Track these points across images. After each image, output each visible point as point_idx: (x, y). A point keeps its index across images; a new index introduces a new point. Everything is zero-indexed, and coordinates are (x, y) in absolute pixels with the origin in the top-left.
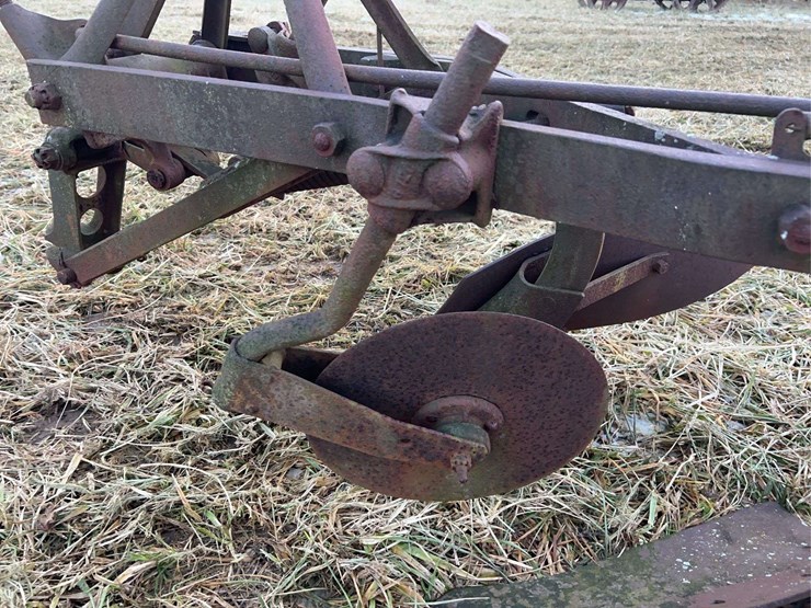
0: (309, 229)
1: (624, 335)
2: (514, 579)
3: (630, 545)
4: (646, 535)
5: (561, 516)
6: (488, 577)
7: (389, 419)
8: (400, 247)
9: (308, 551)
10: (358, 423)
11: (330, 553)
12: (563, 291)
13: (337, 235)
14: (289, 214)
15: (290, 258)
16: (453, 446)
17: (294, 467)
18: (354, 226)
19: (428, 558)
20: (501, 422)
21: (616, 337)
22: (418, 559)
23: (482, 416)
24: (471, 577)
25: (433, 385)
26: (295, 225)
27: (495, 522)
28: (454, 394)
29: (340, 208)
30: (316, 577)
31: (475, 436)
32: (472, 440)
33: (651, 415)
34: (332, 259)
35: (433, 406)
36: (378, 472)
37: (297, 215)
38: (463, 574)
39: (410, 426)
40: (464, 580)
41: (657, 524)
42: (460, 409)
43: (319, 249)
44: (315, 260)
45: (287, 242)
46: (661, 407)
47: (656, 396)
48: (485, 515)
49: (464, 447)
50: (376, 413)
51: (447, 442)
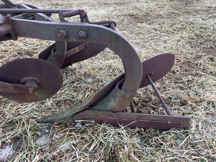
0: (14, 48)
1: (90, 62)
2: (56, 113)
3: (81, 102)
4: (85, 100)
5: (66, 100)
6: (50, 114)
7: (10, 84)
8: (39, 50)
9: (7, 117)
10: (4, 86)
11: (13, 117)
12: (61, 53)
13: (21, 49)
14: (8, 45)
15: (8, 56)
16: (28, 87)
17: (6, 103)
18: (26, 46)
19: (36, 113)
20: (39, 81)
21: (88, 63)
22: (35, 114)
23: (34, 80)
24: (46, 115)
25: (21, 76)
26: (10, 48)
27: (51, 104)
28: (27, 77)
29: (23, 42)
30: (10, 122)
31: (32, 84)
32: (32, 85)
33: (92, 78)
34: (20, 55)
35: (23, 80)
36: (19, 97)
37: (11, 45)
38: (44, 115)
39: (16, 85)
40: (45, 116)
41: (87, 97)
42: (28, 80)
43: (16, 53)
44: (15, 56)
45: (7, 53)
46: (94, 76)
47: (93, 74)
48: (49, 102)
49: (31, 87)
50: (7, 83)
51: (26, 86)
